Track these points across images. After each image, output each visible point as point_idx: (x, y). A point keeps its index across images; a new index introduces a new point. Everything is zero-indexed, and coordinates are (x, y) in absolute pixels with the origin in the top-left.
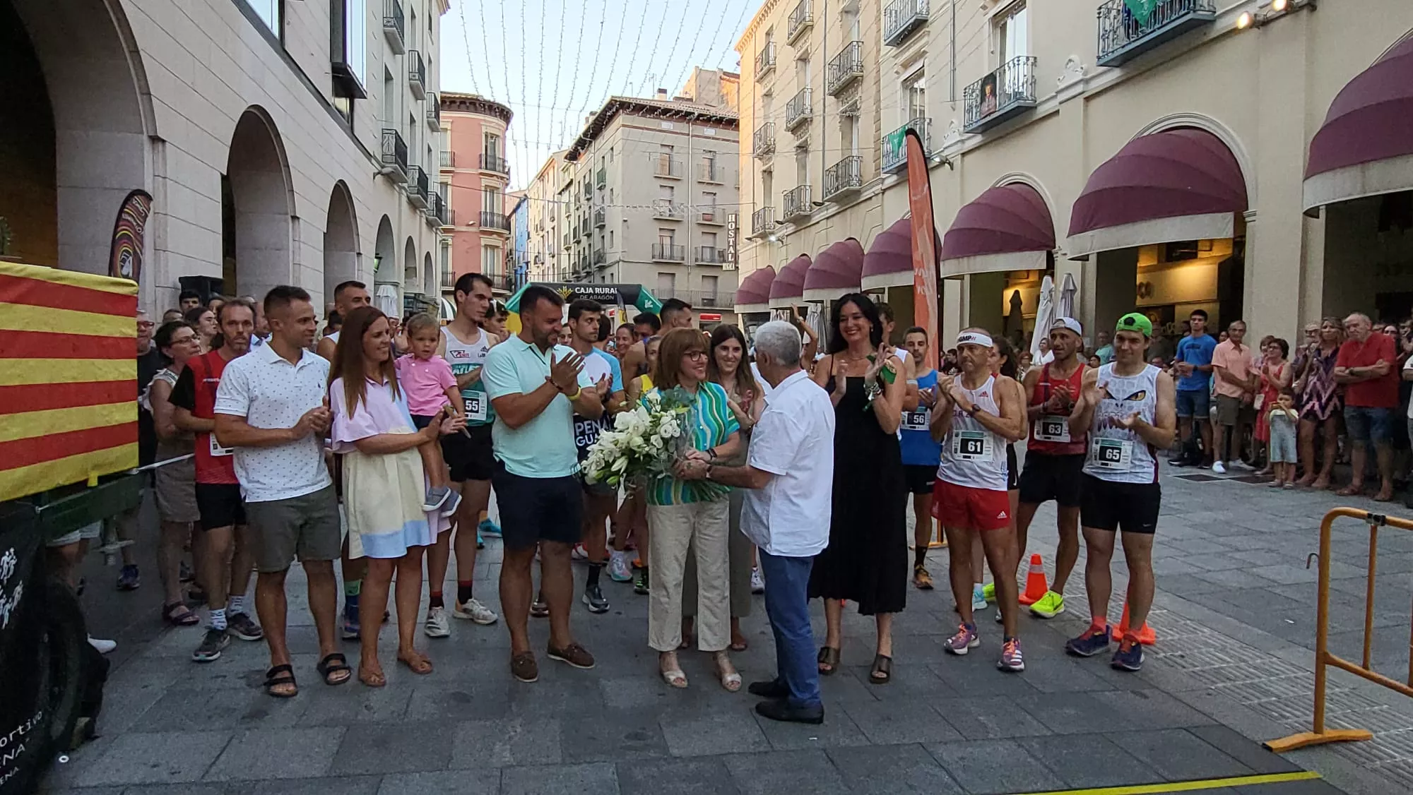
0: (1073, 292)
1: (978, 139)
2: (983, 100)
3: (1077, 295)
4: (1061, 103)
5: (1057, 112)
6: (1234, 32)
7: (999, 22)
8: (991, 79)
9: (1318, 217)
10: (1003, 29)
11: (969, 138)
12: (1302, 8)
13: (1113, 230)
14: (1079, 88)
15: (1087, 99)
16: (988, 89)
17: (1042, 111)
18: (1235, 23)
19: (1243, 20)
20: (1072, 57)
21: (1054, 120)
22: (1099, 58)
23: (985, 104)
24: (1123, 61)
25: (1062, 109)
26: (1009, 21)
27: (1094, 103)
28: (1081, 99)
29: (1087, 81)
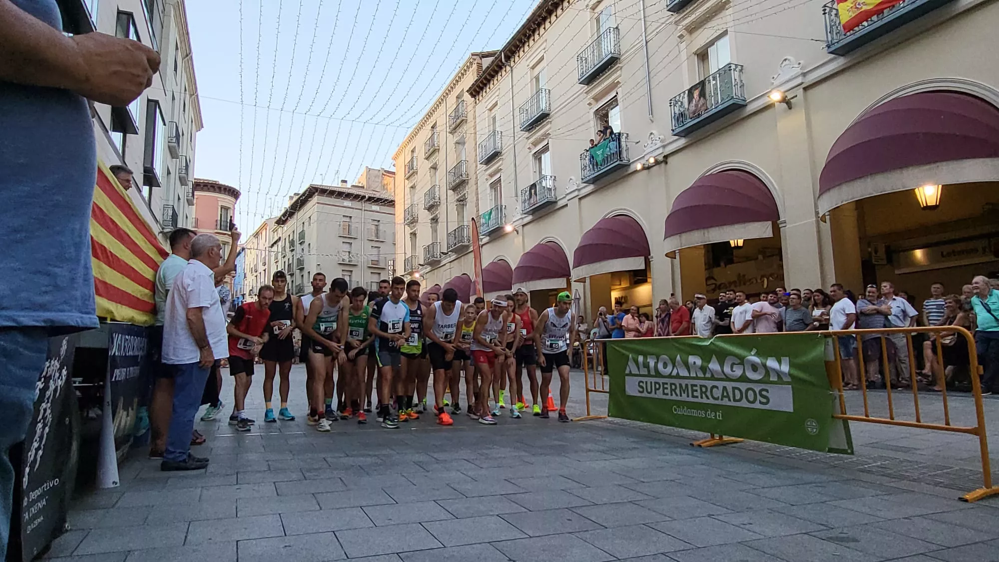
0: (579, 299)
1: (530, 218)
2: (531, 197)
3: (582, 301)
4: (568, 200)
5: (567, 205)
6: (636, 172)
7: (538, 156)
8: (533, 186)
9: (675, 258)
10: (540, 159)
11: (525, 217)
12: (662, 162)
13: (591, 265)
14: (576, 193)
15: (580, 199)
16: (533, 191)
17: (561, 203)
18: (636, 167)
19: (639, 166)
20: (572, 177)
21: (565, 209)
22: (582, 179)
23: (532, 199)
24: (594, 181)
25: (569, 203)
26: (543, 156)
27: (583, 201)
28: (577, 199)
29: (579, 190)
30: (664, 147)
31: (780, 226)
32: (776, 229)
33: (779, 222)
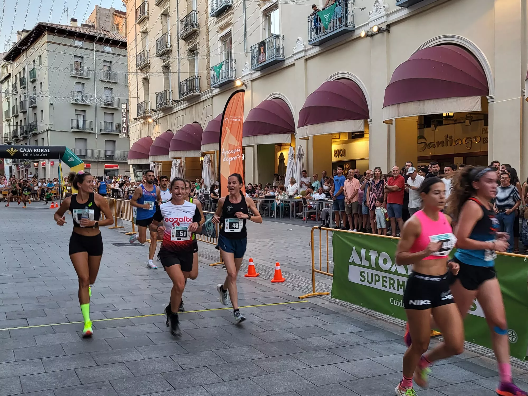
1: (258, 74)
2: (260, 54)
4: (295, 60)
5: (293, 65)
6: (360, 38)
7: (267, 13)
8: (262, 44)
10: (269, 17)
11: (254, 73)
12: (384, 31)
14: (302, 54)
15: (306, 60)
16: (262, 49)
17: (288, 63)
18: (360, 34)
19: (363, 34)
20: (299, 38)
21: (292, 69)
22: (309, 41)
23: (261, 56)
24: (321, 43)
25: (296, 62)
26: (272, 14)
27: (309, 62)
28: (303, 60)
29: (306, 51)
30: (388, 16)
31: (489, 101)
32: (485, 104)
33: (488, 97)
